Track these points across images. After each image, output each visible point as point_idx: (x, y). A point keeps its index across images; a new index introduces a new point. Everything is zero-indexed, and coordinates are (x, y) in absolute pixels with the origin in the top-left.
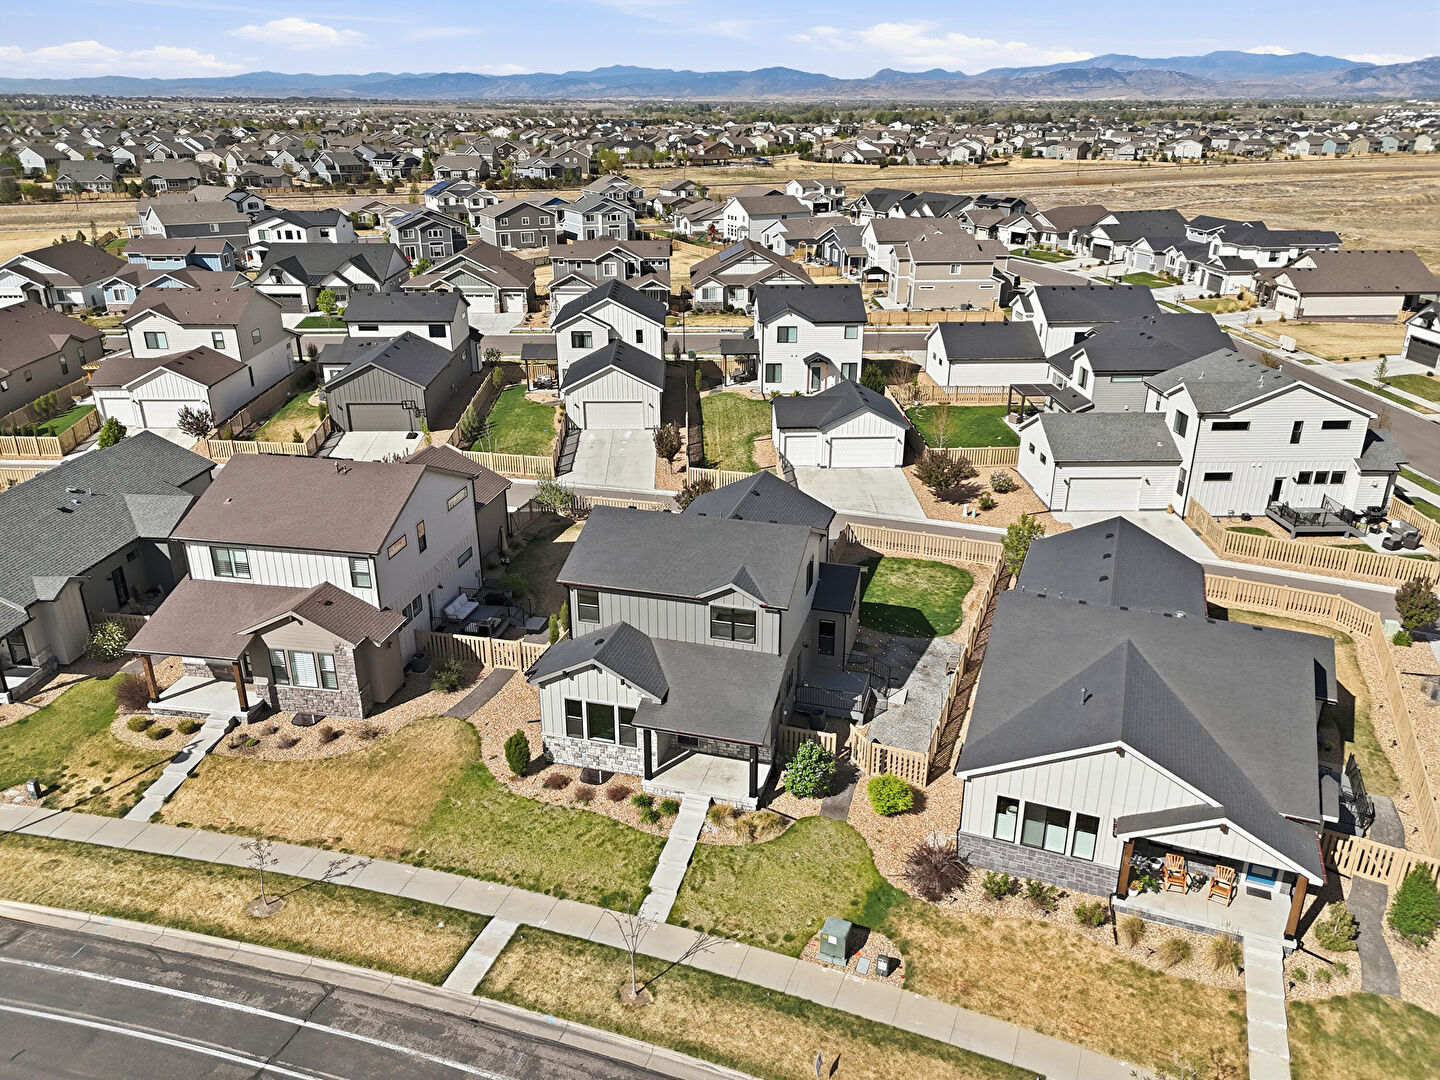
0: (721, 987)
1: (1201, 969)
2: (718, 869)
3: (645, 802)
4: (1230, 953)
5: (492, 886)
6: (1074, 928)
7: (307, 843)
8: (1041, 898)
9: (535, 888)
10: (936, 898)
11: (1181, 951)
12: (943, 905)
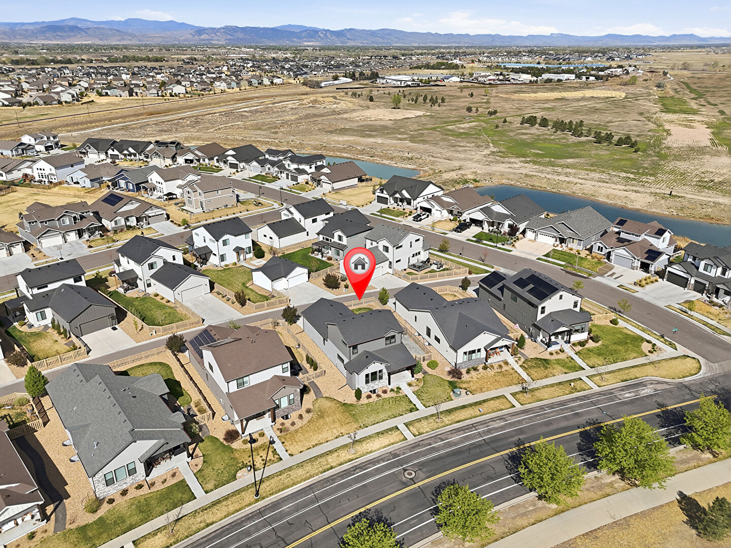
0: (449, 411)
1: (505, 368)
2: (422, 394)
3: (392, 390)
4: (506, 363)
5: (387, 421)
6: (484, 371)
7: (336, 438)
8: (475, 369)
9: (395, 417)
10: (461, 378)
11: (500, 367)
12: (463, 379)
